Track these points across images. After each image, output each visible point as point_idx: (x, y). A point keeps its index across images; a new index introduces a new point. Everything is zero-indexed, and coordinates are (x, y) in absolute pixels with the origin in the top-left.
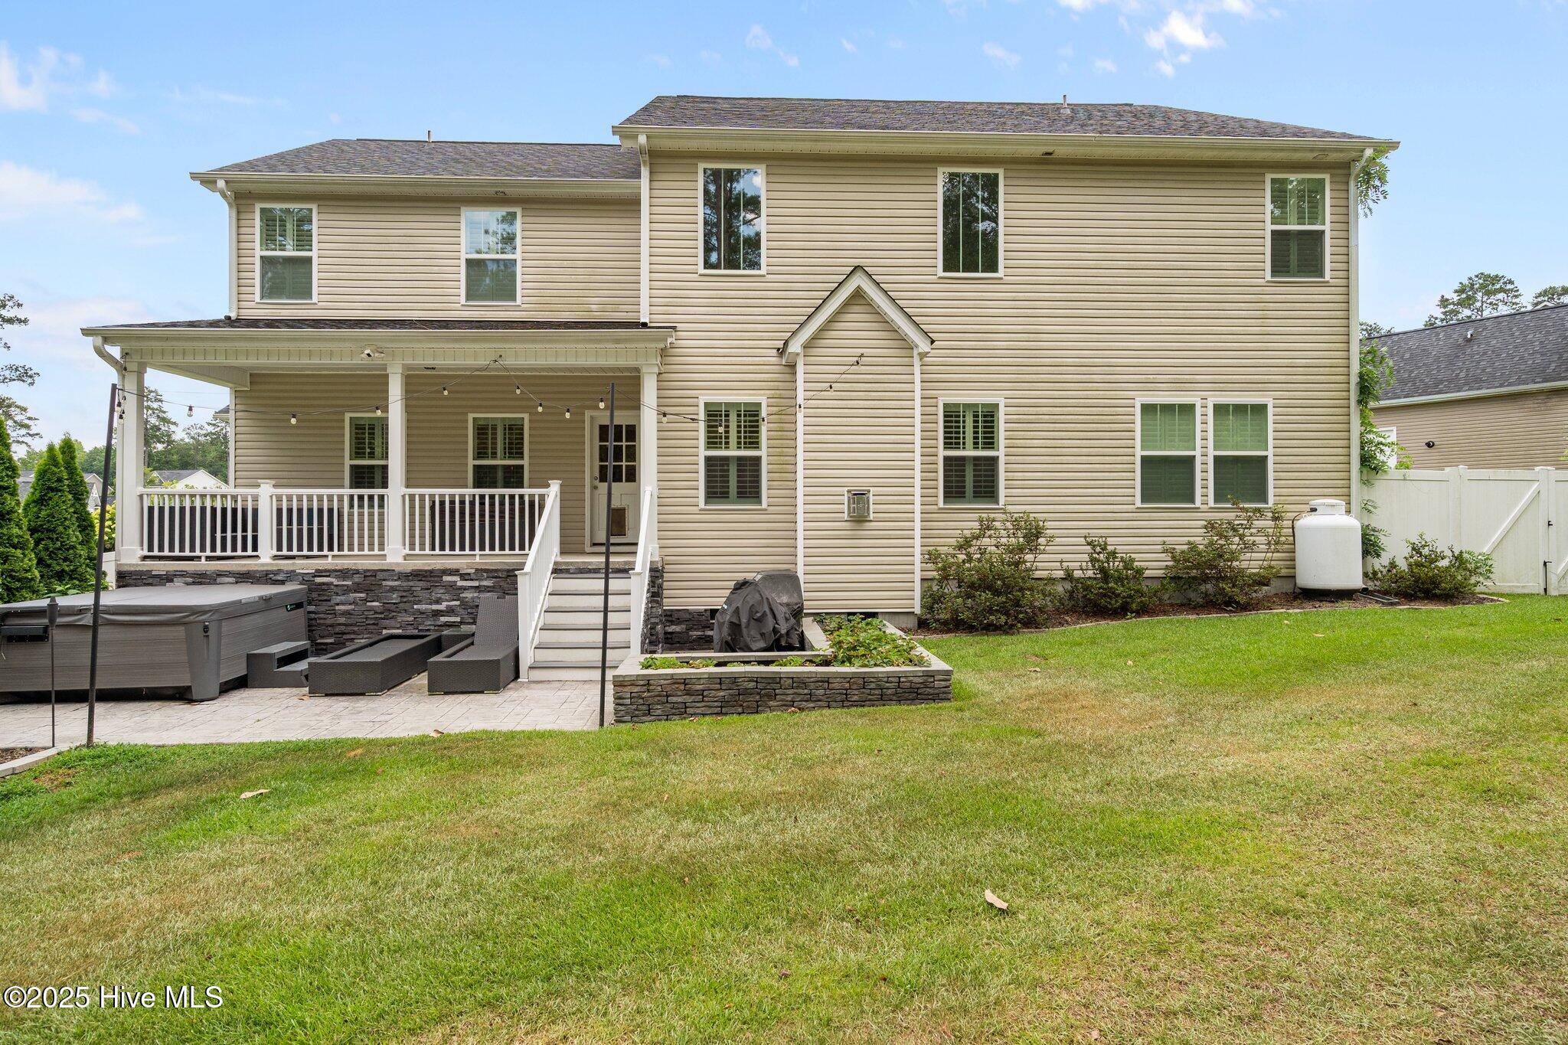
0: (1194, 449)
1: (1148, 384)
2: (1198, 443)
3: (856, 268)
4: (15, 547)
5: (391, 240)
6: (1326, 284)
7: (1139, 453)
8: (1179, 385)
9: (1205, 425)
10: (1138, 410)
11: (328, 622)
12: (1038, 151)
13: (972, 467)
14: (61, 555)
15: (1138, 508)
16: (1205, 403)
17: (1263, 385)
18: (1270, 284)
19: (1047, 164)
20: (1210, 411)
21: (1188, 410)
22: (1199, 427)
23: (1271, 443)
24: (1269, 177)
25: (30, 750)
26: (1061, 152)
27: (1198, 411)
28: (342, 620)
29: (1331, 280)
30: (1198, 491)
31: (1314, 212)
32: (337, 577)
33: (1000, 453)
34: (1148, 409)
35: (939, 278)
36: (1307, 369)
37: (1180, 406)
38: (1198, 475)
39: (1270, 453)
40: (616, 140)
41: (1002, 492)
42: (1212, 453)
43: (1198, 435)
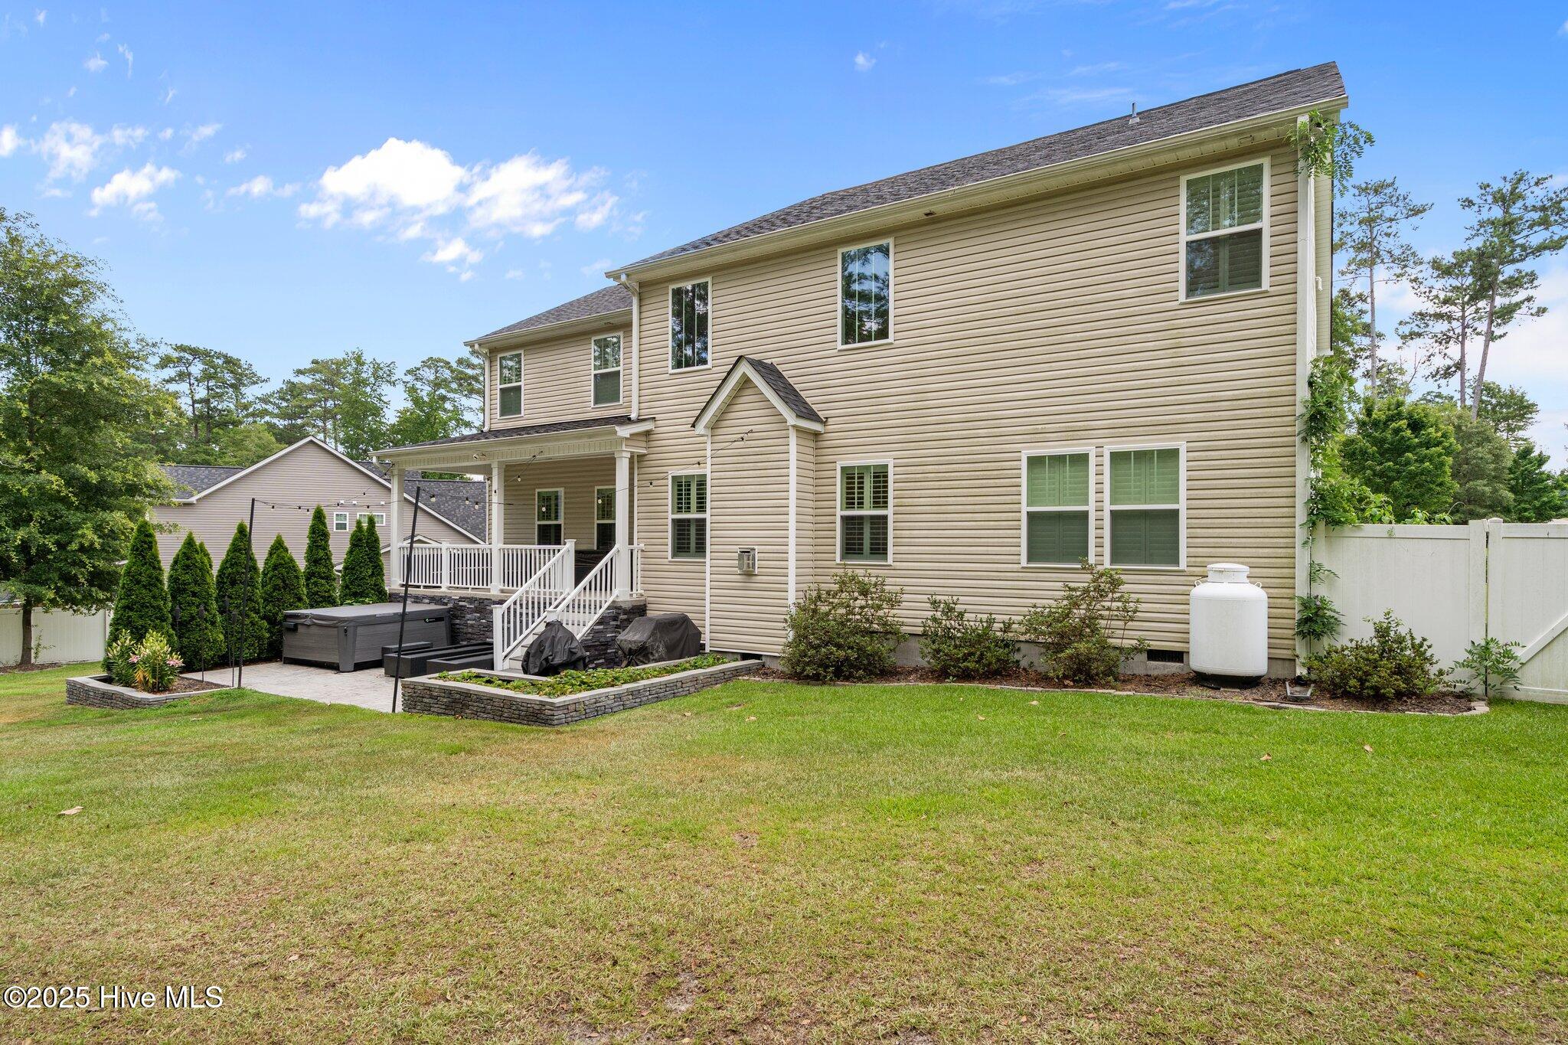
0: (1086, 502)
1: (1037, 435)
2: (1092, 496)
3: (741, 357)
4: (323, 578)
5: (550, 369)
6: (1265, 295)
7: (1025, 509)
8: (1072, 433)
9: (1099, 478)
10: (1024, 464)
11: (465, 631)
12: (919, 214)
13: (869, 525)
14: (357, 582)
15: (1023, 568)
16: (1099, 452)
17: (1174, 426)
18: (1185, 306)
19: (934, 223)
20: (1107, 460)
21: (1081, 460)
22: (1092, 479)
23: (1183, 493)
24: (1183, 180)
25: (223, 686)
26: (940, 209)
27: (1092, 461)
28: (470, 630)
29: (1269, 289)
30: (1092, 550)
31: (1250, 208)
32: (468, 602)
33: (889, 512)
34: (1035, 462)
35: (839, 351)
36: (1235, 402)
37: (1071, 456)
38: (1092, 533)
39: (1182, 506)
40: (612, 283)
41: (890, 549)
42: (1108, 507)
43: (1092, 488)
